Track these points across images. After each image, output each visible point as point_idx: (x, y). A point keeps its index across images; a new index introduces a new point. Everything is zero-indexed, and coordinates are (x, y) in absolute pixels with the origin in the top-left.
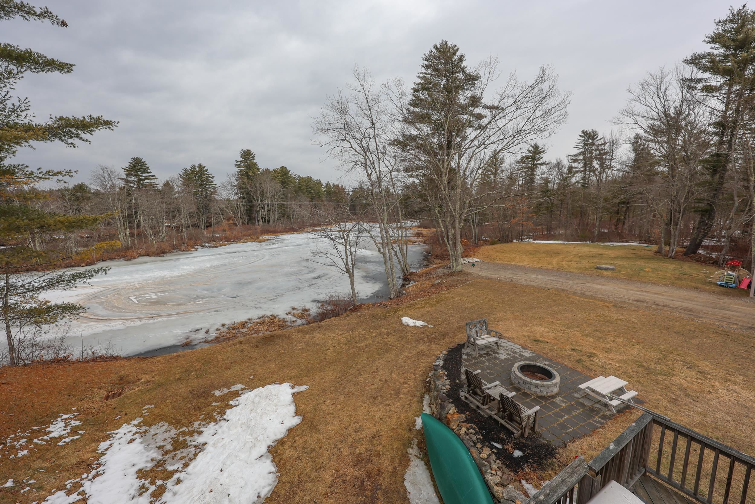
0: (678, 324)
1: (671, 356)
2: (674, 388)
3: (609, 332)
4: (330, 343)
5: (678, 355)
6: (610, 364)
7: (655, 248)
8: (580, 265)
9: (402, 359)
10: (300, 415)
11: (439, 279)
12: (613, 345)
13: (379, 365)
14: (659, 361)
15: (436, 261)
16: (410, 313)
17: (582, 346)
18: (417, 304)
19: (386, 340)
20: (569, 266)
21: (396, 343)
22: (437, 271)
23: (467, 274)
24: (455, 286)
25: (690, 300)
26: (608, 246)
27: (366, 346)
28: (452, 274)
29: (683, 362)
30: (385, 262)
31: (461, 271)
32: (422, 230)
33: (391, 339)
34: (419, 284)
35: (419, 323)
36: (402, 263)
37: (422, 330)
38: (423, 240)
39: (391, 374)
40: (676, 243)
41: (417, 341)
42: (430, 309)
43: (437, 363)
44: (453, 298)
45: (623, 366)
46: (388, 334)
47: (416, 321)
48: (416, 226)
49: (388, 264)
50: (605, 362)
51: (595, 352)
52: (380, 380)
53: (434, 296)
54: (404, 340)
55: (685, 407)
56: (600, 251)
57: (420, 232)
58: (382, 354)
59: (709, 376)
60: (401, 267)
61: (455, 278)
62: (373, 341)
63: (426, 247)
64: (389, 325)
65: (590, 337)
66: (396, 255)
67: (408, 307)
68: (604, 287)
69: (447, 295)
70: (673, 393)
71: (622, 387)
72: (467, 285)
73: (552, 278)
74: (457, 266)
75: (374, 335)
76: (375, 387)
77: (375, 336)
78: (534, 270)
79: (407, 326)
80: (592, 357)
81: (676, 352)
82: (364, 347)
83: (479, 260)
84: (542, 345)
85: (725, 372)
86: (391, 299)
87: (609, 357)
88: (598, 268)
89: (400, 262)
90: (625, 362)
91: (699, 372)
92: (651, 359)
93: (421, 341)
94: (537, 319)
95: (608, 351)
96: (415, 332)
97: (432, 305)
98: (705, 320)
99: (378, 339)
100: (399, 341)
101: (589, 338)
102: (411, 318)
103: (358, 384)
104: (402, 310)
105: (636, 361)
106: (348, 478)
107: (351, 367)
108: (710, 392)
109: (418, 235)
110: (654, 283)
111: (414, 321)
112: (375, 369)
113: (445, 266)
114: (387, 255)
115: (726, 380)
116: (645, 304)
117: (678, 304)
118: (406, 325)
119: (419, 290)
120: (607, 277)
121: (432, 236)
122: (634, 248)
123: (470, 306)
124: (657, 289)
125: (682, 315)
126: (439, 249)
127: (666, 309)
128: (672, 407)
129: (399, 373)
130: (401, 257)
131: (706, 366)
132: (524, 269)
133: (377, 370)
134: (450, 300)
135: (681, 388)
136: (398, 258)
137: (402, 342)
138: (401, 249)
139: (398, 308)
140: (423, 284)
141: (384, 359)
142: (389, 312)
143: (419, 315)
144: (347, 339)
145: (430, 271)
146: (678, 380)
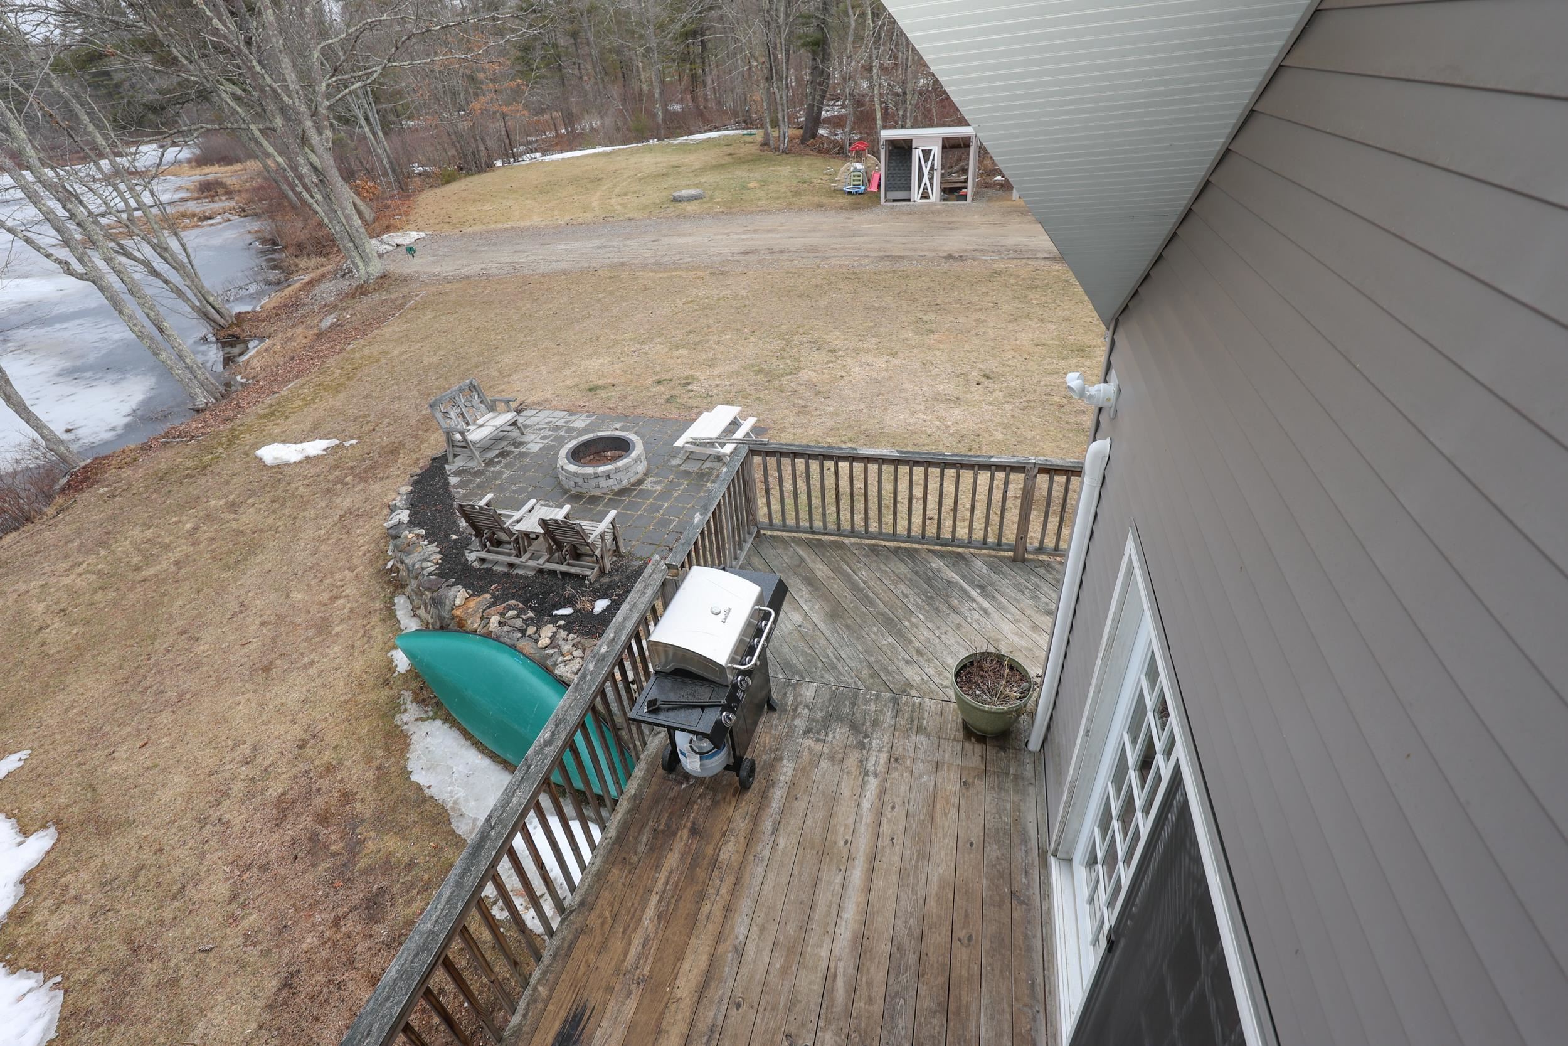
0: (801, 279)
1: (795, 338)
2: (802, 389)
3: (709, 327)
4: (40, 608)
5: (804, 333)
6: (717, 385)
7: (758, 135)
8: (644, 200)
9: (304, 550)
10: (44, 827)
11: (330, 313)
12: (719, 349)
13: (242, 591)
14: (782, 354)
15: (303, 263)
16: (277, 430)
17: (672, 369)
18: (290, 401)
19: (234, 525)
20: (624, 205)
21: (270, 521)
22: (317, 290)
23: (405, 280)
24: (381, 321)
25: (814, 230)
26: (686, 144)
27: (177, 563)
28: (362, 290)
29: (810, 342)
30: (116, 304)
31: (384, 276)
32: (214, 172)
33: (248, 517)
34: (276, 342)
35: (316, 447)
36: (189, 294)
37: (331, 460)
38: (232, 204)
39: (288, 596)
40: (786, 120)
41: (328, 491)
42: (332, 402)
43: (395, 521)
44: (386, 353)
45: (736, 381)
46: (233, 507)
47: (305, 445)
48: (189, 161)
49: (131, 305)
50: (710, 385)
51: (692, 373)
52: (263, 624)
53: (331, 362)
54: (289, 504)
55: (815, 413)
56: (675, 159)
57: (210, 178)
58: (237, 562)
59: (840, 353)
60: (193, 307)
61: (376, 297)
62: (195, 544)
63: (256, 225)
64: (227, 483)
65: (683, 347)
66: (155, 274)
67: (265, 416)
68: (690, 240)
69: (366, 351)
70: (801, 398)
71: (735, 418)
72: (411, 309)
73: (597, 243)
74: (366, 264)
75: (188, 526)
76: (256, 644)
77: (196, 529)
78: (558, 232)
79: (281, 467)
80: (689, 384)
81: (801, 331)
82: (173, 569)
83: (422, 234)
84: (603, 394)
85: (857, 339)
86: (198, 411)
87: (715, 373)
88: (676, 200)
89: (180, 293)
90: (737, 373)
91: (829, 351)
92: (771, 354)
93: (339, 486)
94: (585, 343)
95: (711, 363)
96: (313, 472)
97: (337, 389)
98: (834, 261)
99: (208, 531)
100: (274, 512)
101: (681, 351)
102: (284, 442)
103: (199, 665)
104: (249, 429)
105: (753, 366)
106: (273, 856)
107: (154, 638)
108: (842, 377)
109: (208, 189)
110: (765, 211)
111: (300, 446)
112: (234, 606)
113: (336, 272)
114: (113, 279)
115: (858, 351)
116: (755, 257)
117: (799, 243)
118: (278, 466)
119: (281, 361)
120: (692, 217)
121: (261, 188)
122: (728, 142)
123: (435, 359)
124: (769, 221)
125: (805, 261)
126: (300, 225)
127: (785, 256)
128: (803, 419)
129: (308, 585)
130: (175, 277)
131: (836, 338)
132: (538, 234)
133: (242, 604)
134: (378, 361)
135: (811, 386)
136: (166, 282)
137: (287, 511)
138: (162, 250)
139: (233, 429)
140: (291, 339)
141: (249, 573)
142: (209, 449)
143: (307, 426)
144: (99, 573)
145: (296, 295)
146: (807, 375)
